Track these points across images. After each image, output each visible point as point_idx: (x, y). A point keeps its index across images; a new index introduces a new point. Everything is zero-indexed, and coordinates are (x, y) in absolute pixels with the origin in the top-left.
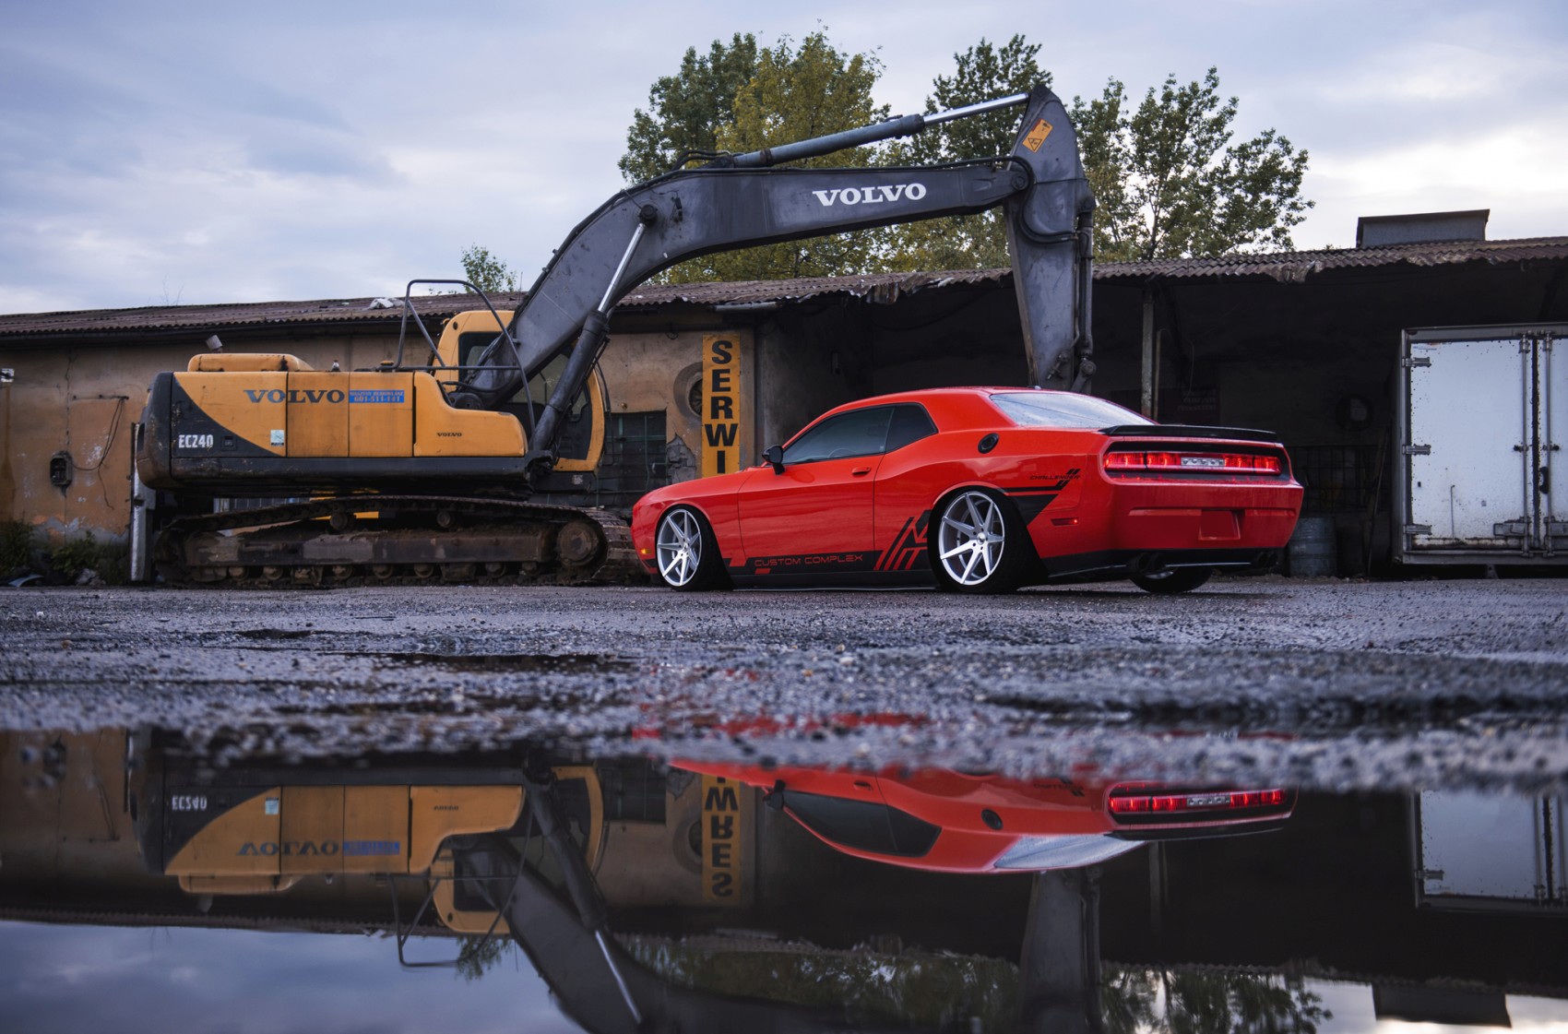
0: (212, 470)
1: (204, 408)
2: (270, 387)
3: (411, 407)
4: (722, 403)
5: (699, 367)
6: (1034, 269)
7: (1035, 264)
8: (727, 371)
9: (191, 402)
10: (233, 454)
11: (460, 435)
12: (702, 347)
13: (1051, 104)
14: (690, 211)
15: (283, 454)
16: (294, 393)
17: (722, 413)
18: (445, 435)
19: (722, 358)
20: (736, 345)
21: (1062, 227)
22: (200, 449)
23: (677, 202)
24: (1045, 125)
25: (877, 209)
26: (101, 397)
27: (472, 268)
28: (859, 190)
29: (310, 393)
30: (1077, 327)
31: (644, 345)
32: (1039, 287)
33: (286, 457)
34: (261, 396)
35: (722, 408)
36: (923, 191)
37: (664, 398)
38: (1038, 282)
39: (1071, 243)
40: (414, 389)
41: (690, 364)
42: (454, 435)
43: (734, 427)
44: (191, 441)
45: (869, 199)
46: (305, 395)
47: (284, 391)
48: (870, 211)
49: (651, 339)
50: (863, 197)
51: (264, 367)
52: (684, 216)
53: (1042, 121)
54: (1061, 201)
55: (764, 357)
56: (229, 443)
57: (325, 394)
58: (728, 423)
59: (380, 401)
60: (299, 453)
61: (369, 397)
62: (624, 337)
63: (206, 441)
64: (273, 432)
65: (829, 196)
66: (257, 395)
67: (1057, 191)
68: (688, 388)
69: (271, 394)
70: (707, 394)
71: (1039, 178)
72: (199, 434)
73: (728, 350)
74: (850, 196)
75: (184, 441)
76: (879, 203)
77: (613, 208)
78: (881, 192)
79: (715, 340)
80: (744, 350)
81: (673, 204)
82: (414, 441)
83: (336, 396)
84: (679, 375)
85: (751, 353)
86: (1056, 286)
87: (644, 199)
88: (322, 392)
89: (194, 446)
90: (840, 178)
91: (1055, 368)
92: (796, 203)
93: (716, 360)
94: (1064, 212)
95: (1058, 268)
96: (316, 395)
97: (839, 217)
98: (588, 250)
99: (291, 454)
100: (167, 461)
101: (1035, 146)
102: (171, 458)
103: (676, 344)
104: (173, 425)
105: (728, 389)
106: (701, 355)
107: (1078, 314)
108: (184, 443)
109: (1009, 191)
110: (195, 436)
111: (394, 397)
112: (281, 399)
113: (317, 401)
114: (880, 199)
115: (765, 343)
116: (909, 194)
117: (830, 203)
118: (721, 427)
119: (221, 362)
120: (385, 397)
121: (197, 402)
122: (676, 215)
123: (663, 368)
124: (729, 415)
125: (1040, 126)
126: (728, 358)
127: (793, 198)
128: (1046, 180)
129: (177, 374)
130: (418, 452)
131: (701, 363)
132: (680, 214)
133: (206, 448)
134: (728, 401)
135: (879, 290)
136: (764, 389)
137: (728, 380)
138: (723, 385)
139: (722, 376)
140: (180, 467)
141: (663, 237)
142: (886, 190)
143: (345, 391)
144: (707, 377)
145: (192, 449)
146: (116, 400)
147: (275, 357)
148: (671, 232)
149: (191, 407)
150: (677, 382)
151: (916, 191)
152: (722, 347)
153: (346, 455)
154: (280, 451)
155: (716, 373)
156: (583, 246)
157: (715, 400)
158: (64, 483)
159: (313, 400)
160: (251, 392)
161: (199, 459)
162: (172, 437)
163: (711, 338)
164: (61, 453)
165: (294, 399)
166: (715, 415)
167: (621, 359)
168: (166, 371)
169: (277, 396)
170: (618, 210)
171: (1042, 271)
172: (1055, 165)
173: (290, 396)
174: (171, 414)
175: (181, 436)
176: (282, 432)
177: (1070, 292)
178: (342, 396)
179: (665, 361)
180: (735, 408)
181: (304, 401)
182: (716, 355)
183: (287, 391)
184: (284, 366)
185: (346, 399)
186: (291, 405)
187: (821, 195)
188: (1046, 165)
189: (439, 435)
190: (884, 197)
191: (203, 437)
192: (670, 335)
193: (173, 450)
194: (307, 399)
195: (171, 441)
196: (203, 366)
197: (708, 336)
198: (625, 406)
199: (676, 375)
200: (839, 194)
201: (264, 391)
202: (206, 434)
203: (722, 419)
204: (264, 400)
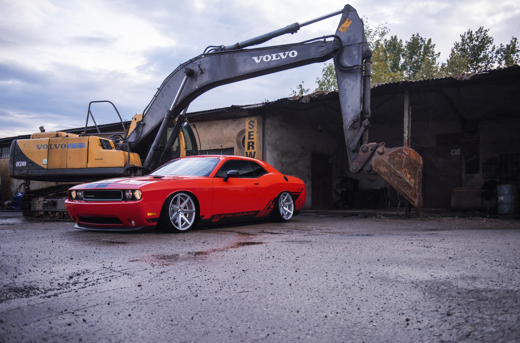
0: (26, 174)
1: (24, 152)
2: (44, 144)
3: (87, 149)
4: (251, 144)
5: (243, 131)
6: (343, 82)
7: (344, 80)
8: (253, 132)
9: (20, 150)
10: (32, 168)
11: (102, 159)
12: (245, 123)
13: (351, 12)
14: (206, 69)
15: (46, 168)
16: (51, 145)
17: (251, 147)
18: (97, 159)
19: (251, 127)
20: (256, 122)
21: (356, 64)
22: (22, 167)
24: (349, 21)
25: (278, 62)
28: (271, 55)
30: (362, 106)
31: (228, 124)
32: (345, 90)
33: (47, 169)
34: (41, 147)
35: (251, 146)
36: (296, 53)
37: (233, 143)
38: (345, 87)
40: (89, 142)
41: (241, 130)
42: (100, 159)
43: (255, 152)
44: (20, 163)
45: (274, 58)
46: (54, 146)
47: (48, 145)
48: (275, 64)
49: (230, 121)
50: (272, 58)
52: (204, 71)
53: (347, 19)
54: (355, 53)
55: (267, 125)
56: (30, 164)
57: (60, 145)
58: (253, 151)
59: (77, 147)
60: (51, 168)
61: (74, 146)
62: (221, 122)
63: (24, 164)
64: (44, 160)
65: (258, 59)
66: (40, 146)
67: (354, 48)
68: (242, 139)
69: (44, 146)
70: (247, 141)
71: (345, 43)
72: (22, 161)
73: (253, 124)
74: (267, 58)
75: (18, 164)
76: (279, 60)
78: (279, 55)
79: (249, 120)
80: (258, 123)
82: (87, 162)
83: (63, 146)
84: (238, 134)
85: (262, 125)
86: (353, 89)
88: (59, 145)
89: (21, 166)
90: (263, 51)
91: (351, 124)
92: (246, 63)
93: (249, 128)
94: (356, 57)
95: (354, 81)
97: (263, 67)
98: (170, 87)
99: (49, 168)
100: (12, 171)
101: (344, 30)
102: (14, 170)
103: (237, 122)
104: (15, 158)
105: (253, 139)
106: (245, 126)
107: (363, 100)
108: (18, 165)
109: (332, 50)
110: (21, 162)
111: (81, 146)
112: (47, 148)
113: (58, 148)
114: (279, 58)
115: (268, 121)
116: (291, 55)
117: (259, 62)
118: (251, 153)
120: (79, 146)
121: (22, 150)
122: (200, 72)
123: (233, 132)
124: (253, 148)
125: (347, 21)
126: (253, 127)
127: (245, 61)
128: (349, 44)
129: (18, 140)
130: (88, 167)
131: (245, 129)
132: (202, 71)
133: (24, 166)
134: (253, 143)
135: (305, 97)
136: (267, 138)
137: (253, 135)
138: (251, 137)
139: (251, 134)
141: (196, 80)
142: (281, 54)
143: (66, 144)
144: (247, 134)
145: (20, 167)
148: (199, 78)
149: (21, 152)
150: (237, 137)
151: (293, 54)
152: (251, 123)
153: (65, 168)
154: (45, 167)
155: (249, 133)
156: (168, 86)
157: (249, 143)
159: (57, 148)
160: (38, 146)
161: (22, 170)
162: (14, 163)
163: (248, 120)
165: (50, 148)
166: (249, 149)
167: (221, 129)
169: (45, 147)
171: (347, 82)
172: (353, 38)
174: (14, 154)
175: (17, 162)
176: (46, 160)
177: (359, 91)
178: (65, 146)
179: (234, 129)
180: (255, 145)
181: (53, 148)
182: (249, 126)
183: (49, 145)
185: (67, 147)
186: (50, 150)
187: (255, 58)
188: (349, 38)
189: (96, 159)
190: (281, 57)
191: (23, 162)
192: (234, 120)
193: (14, 167)
194: (55, 148)
195: (14, 164)
197: (247, 119)
198: (222, 146)
199: (237, 134)
200: (262, 58)
201: (42, 145)
202: (24, 161)
203: (251, 150)
204: (42, 148)
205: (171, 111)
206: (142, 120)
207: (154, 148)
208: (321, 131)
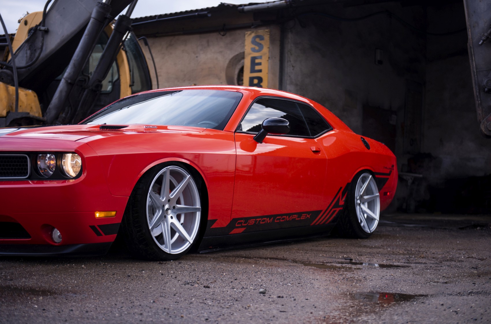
4: (256, 81)
5: (241, 56)
8: (261, 57)
12: (244, 40)
19: (257, 48)
20: (267, 37)
31: (208, 42)
35: (256, 85)
37: (220, 79)
41: (237, 53)
49: (213, 36)
55: (289, 46)
62: (196, 36)
68: (237, 72)
70: (247, 75)
73: (262, 42)
79: (253, 35)
80: (272, 41)
84: (230, 62)
85: (278, 43)
91: (486, 34)
93: (254, 50)
103: (228, 39)
105: (260, 71)
106: (244, 46)
115: (290, 36)
123: (220, 57)
126: (261, 47)
131: (244, 53)
134: (260, 79)
136: (288, 69)
137: (260, 64)
138: (257, 68)
139: (257, 61)
144: (247, 63)
150: (228, 67)
152: (258, 40)
155: (253, 59)
157: (252, 79)
163: (250, 34)
167: (194, 52)
179: (221, 52)
180: (264, 84)
182: (253, 46)
192: (222, 33)
197: (249, 32)
205: (104, 4)
206: (43, 23)
207: (69, 81)
208: (380, 62)
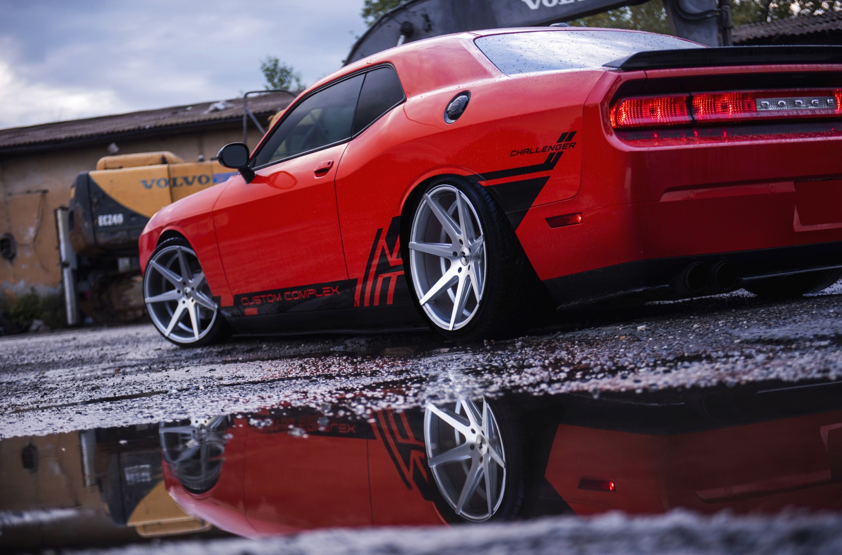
0: (124, 239)
1: (114, 195)
2: (158, 177)
9: (103, 193)
10: (137, 226)
14: (436, 23)
16: (175, 180)
21: (708, 8)
22: (114, 225)
23: (426, 18)
25: (569, 9)
26: (29, 192)
27: (268, 73)
29: (186, 179)
34: (152, 184)
39: (715, 19)
44: (107, 220)
45: (564, 1)
46: (182, 180)
47: (168, 179)
48: (565, 10)
51: (151, 162)
52: (433, 27)
56: (133, 219)
57: (196, 180)
63: (118, 219)
65: (534, 2)
66: (149, 183)
69: (158, 182)
74: (550, 1)
75: (102, 221)
77: (381, 26)
81: (422, 19)
83: (204, 180)
87: (402, 18)
88: (194, 177)
89: (110, 223)
95: (706, 37)
96: (190, 179)
100: (93, 236)
102: (94, 233)
104: (94, 210)
110: (110, 216)
112: (166, 185)
113: (191, 184)
114: (572, 1)
117: (536, 7)
119: (120, 162)
121: (108, 192)
122: (427, 27)
127: (509, 6)
129: (92, 173)
132: (429, 26)
133: (118, 224)
140: (103, 239)
143: (209, 174)
146: (39, 194)
147: (157, 155)
149: (105, 197)
158: (11, 255)
159: (188, 183)
160: (144, 182)
161: (114, 233)
162: (94, 219)
164: (6, 234)
165: (175, 184)
168: (83, 172)
169: (163, 183)
170: (385, 27)
173: (172, 182)
174: (91, 202)
175: (101, 217)
178: (208, 180)
181: (182, 185)
183: (170, 179)
184: (164, 161)
185: (211, 181)
186: (174, 189)
187: (528, 1)
191: (115, 217)
193: (95, 227)
194: (184, 183)
195: (93, 222)
196: (108, 165)
201: (153, 181)
202: (117, 213)
204: (155, 187)
